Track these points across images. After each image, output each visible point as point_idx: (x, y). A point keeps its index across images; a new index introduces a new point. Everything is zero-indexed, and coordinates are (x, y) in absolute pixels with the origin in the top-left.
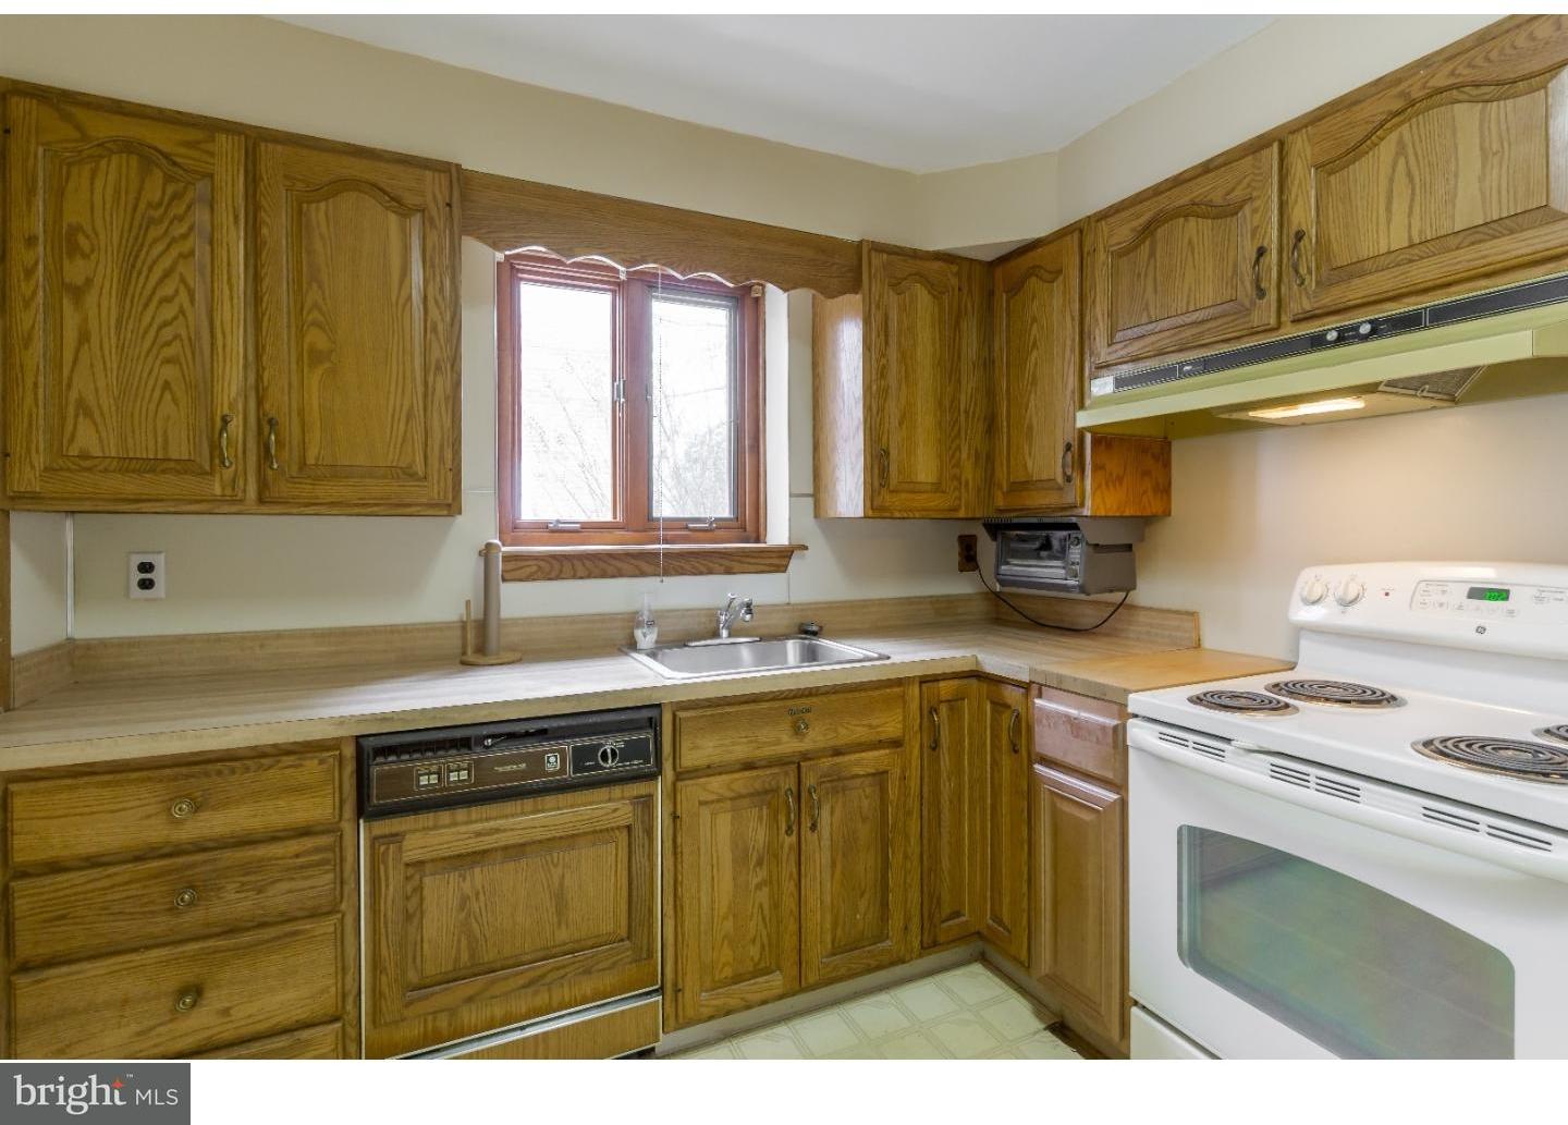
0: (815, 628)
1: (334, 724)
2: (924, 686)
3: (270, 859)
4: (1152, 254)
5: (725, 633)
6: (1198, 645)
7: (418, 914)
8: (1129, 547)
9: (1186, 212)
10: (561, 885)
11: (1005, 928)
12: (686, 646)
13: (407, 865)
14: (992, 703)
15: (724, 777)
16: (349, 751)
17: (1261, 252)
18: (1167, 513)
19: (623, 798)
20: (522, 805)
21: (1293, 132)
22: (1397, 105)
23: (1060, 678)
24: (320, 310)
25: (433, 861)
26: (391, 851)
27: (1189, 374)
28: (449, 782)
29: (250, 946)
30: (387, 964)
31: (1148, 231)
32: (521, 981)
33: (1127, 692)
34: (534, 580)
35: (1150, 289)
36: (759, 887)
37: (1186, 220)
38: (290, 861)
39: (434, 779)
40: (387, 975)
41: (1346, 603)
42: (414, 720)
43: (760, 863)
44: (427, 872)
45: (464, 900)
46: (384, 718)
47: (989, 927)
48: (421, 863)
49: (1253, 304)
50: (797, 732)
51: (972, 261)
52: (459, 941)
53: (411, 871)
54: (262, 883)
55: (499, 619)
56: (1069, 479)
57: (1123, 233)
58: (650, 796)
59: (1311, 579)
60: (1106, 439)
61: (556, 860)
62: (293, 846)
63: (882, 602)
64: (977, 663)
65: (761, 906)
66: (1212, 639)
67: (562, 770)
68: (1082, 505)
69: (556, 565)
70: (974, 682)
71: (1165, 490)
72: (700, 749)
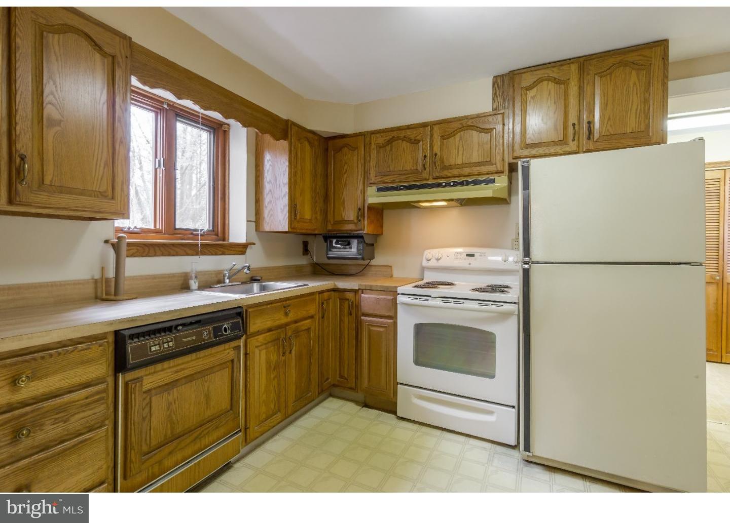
0: (260, 278)
1: (108, 325)
2: (320, 294)
3: (70, 403)
4: (391, 150)
5: (227, 281)
6: (392, 276)
7: (148, 417)
8: (373, 245)
9: (404, 139)
10: (208, 390)
11: (345, 379)
12: (211, 287)
13: (144, 392)
14: (340, 299)
15: (264, 335)
16: (111, 339)
17: (425, 157)
18: (382, 234)
19: (229, 348)
20: (191, 357)
21: (434, 125)
22: (460, 126)
23: (371, 286)
24: (54, 97)
25: (154, 389)
26: (137, 386)
27: (402, 189)
28: (164, 348)
29: (59, 454)
30: (135, 445)
31: (390, 142)
32: (191, 438)
33: (396, 287)
34: (135, 257)
35: (390, 161)
36: (274, 379)
37: (402, 142)
38: (83, 401)
39: (157, 348)
40: (134, 450)
41: (438, 260)
42: (147, 320)
43: (274, 369)
44: (153, 395)
45: (170, 404)
46: (133, 319)
47: (338, 381)
48: (150, 390)
49: (422, 171)
50: (286, 314)
51: (321, 136)
52: (167, 424)
53: (145, 395)
54: (67, 417)
55: (124, 277)
56: (360, 221)
57: (381, 140)
58: (239, 347)
59: (428, 253)
60: (372, 208)
61: (206, 379)
62: (84, 393)
63: (278, 268)
64: (335, 285)
65: (274, 387)
66: (396, 274)
67: (210, 338)
68: (364, 230)
69: (147, 249)
70: (333, 292)
71: (382, 226)
72: (256, 324)
